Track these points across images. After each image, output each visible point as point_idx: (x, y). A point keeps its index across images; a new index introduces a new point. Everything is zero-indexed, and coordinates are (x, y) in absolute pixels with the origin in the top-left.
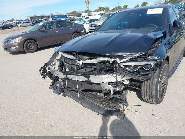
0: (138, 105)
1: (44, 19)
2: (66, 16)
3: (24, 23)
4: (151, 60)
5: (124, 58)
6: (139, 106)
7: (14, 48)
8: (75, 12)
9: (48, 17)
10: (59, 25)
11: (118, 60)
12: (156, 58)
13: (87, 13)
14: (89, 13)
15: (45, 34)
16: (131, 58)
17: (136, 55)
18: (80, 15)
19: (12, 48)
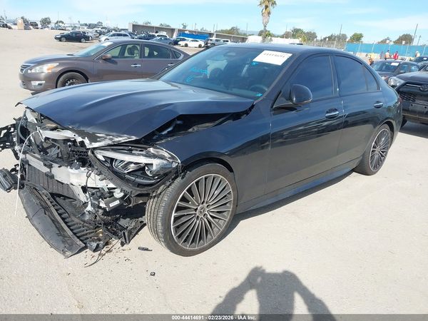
0: (147, 250)
1: (161, 34)
2: (211, 35)
3: (114, 35)
4: (154, 156)
5: (98, 140)
6: (146, 252)
7: (37, 83)
8: (237, 30)
9: (173, 30)
10: (156, 53)
11: (87, 141)
12: (166, 155)
13: (261, 37)
14: (265, 38)
15: (109, 66)
16: (110, 142)
17: (120, 139)
18: (243, 38)
19: (32, 82)
